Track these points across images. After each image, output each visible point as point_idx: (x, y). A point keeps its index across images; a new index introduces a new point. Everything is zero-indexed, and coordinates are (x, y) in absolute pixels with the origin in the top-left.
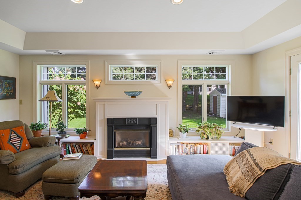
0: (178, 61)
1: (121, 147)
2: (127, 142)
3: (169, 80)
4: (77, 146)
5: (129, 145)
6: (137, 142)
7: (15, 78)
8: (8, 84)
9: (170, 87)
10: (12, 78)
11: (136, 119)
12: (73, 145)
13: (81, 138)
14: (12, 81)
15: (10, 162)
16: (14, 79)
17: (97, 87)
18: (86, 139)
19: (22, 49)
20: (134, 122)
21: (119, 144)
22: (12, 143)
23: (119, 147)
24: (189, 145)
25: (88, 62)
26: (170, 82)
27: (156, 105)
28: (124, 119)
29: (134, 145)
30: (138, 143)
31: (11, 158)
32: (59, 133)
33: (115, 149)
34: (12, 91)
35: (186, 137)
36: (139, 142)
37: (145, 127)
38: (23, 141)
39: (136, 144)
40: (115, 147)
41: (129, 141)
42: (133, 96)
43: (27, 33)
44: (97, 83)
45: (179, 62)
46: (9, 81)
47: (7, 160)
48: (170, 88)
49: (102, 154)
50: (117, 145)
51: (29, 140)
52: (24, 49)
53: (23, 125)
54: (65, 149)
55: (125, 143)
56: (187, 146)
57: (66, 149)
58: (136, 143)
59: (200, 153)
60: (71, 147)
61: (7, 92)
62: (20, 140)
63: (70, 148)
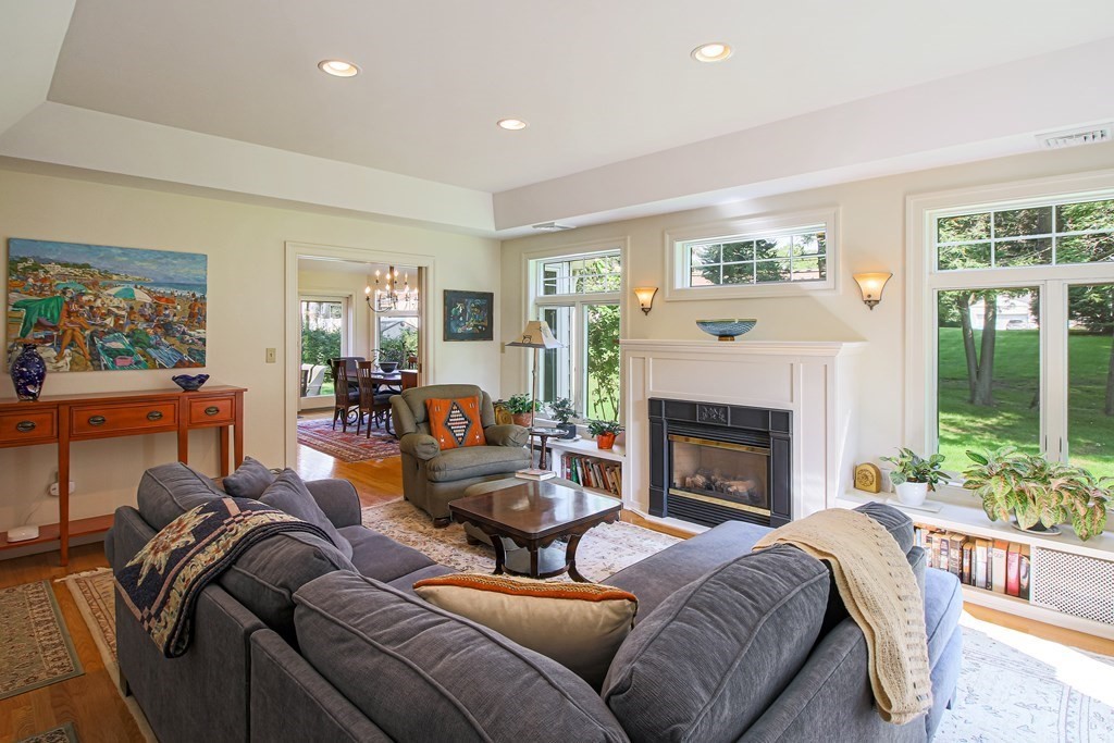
0: (908, 198)
1: (689, 490)
2: (708, 478)
3: (864, 275)
4: (596, 467)
5: (708, 488)
6: (732, 483)
7: (492, 295)
8: (478, 307)
9: (871, 303)
10: (485, 294)
11: (724, 408)
12: (587, 463)
13: (600, 448)
14: (484, 302)
15: (429, 457)
16: (489, 297)
17: (646, 311)
18: (612, 452)
19: (493, 229)
20: (717, 416)
21: (683, 480)
22: (450, 427)
23: (684, 487)
24: (935, 537)
25: (625, 240)
26: (872, 285)
27: (789, 367)
28: (692, 406)
29: (722, 492)
30: (735, 488)
31: (432, 450)
32: (559, 427)
33: (672, 491)
34: (486, 324)
35: (924, 504)
36: (739, 487)
37: (754, 439)
38: (472, 427)
39: (730, 489)
40: (671, 485)
41: (713, 478)
42: (723, 336)
43: (494, 195)
44: (645, 297)
45: (911, 201)
46: (478, 302)
47: (426, 453)
48: (871, 308)
49: (640, 500)
50: (677, 480)
51: (484, 428)
52: (497, 229)
53: (478, 395)
54: (569, 470)
55: (700, 480)
56: (928, 541)
57: (572, 470)
58: (730, 486)
59: (988, 586)
60: (581, 467)
61: (475, 326)
62: (467, 425)
63: (579, 469)
